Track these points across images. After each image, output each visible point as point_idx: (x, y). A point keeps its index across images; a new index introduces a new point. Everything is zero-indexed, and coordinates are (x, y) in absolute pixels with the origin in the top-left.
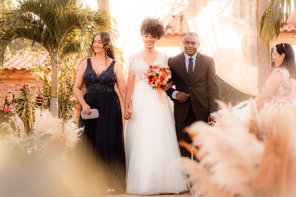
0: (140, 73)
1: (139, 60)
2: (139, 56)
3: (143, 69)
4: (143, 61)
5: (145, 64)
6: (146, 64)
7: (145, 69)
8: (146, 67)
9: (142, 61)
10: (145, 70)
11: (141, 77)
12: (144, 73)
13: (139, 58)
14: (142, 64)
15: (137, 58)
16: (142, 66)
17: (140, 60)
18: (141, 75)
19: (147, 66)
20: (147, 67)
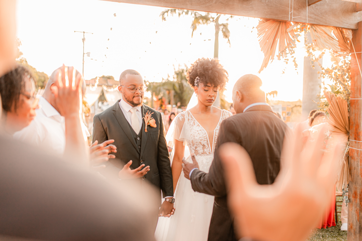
0: (196, 144)
1: (191, 123)
2: (190, 117)
3: (201, 138)
4: (198, 125)
5: (203, 130)
6: (205, 130)
7: (203, 138)
8: (204, 136)
9: (196, 125)
10: (204, 141)
11: (197, 150)
12: (201, 144)
13: (192, 120)
14: (198, 131)
15: (189, 119)
16: (199, 133)
17: (194, 123)
18: (196, 148)
19: (206, 134)
20: (206, 136)
